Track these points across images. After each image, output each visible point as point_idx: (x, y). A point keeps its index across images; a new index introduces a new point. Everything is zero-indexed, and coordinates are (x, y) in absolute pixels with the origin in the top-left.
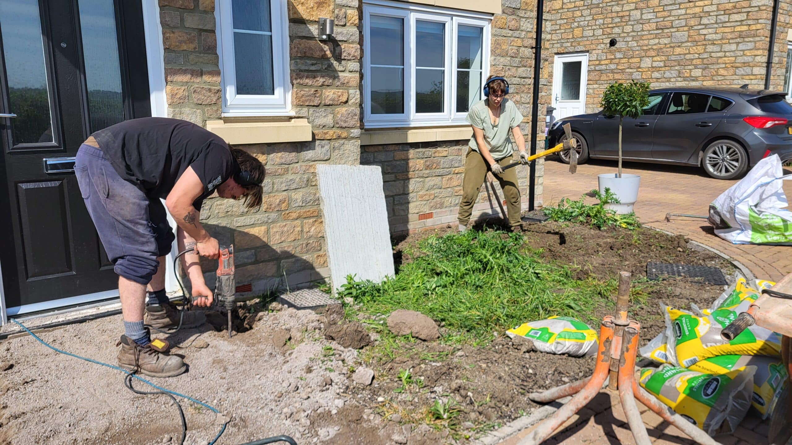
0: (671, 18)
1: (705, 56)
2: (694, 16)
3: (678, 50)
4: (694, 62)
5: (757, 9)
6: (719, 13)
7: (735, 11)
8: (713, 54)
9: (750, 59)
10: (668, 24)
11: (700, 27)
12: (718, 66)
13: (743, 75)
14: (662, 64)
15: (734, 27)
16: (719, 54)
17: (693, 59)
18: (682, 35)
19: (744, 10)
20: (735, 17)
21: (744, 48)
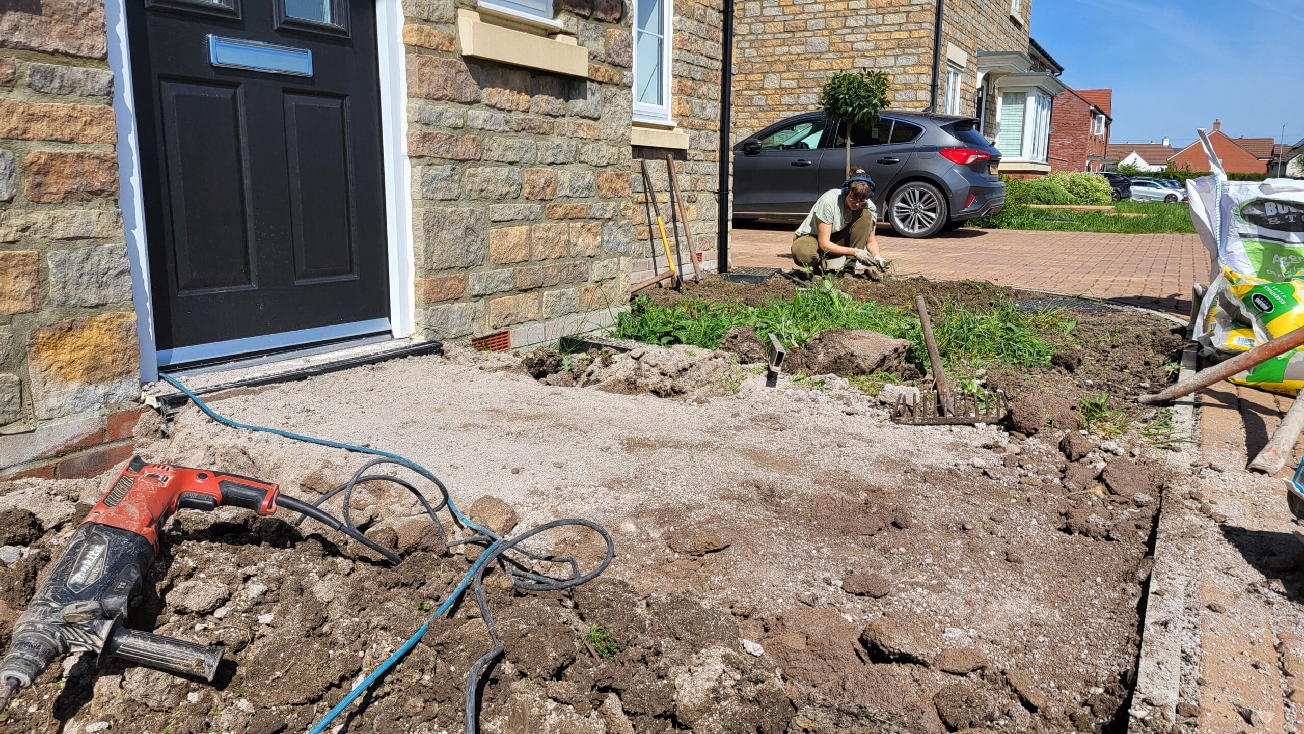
0: (805, 16)
2: (837, 14)
3: (816, 64)
5: (919, 8)
6: (870, 11)
7: (891, 9)
9: (913, 79)
10: (801, 24)
11: (845, 31)
13: (904, 101)
14: (794, 84)
15: (891, 32)
18: (820, 42)
19: (902, 9)
20: (892, 19)
21: (904, 62)
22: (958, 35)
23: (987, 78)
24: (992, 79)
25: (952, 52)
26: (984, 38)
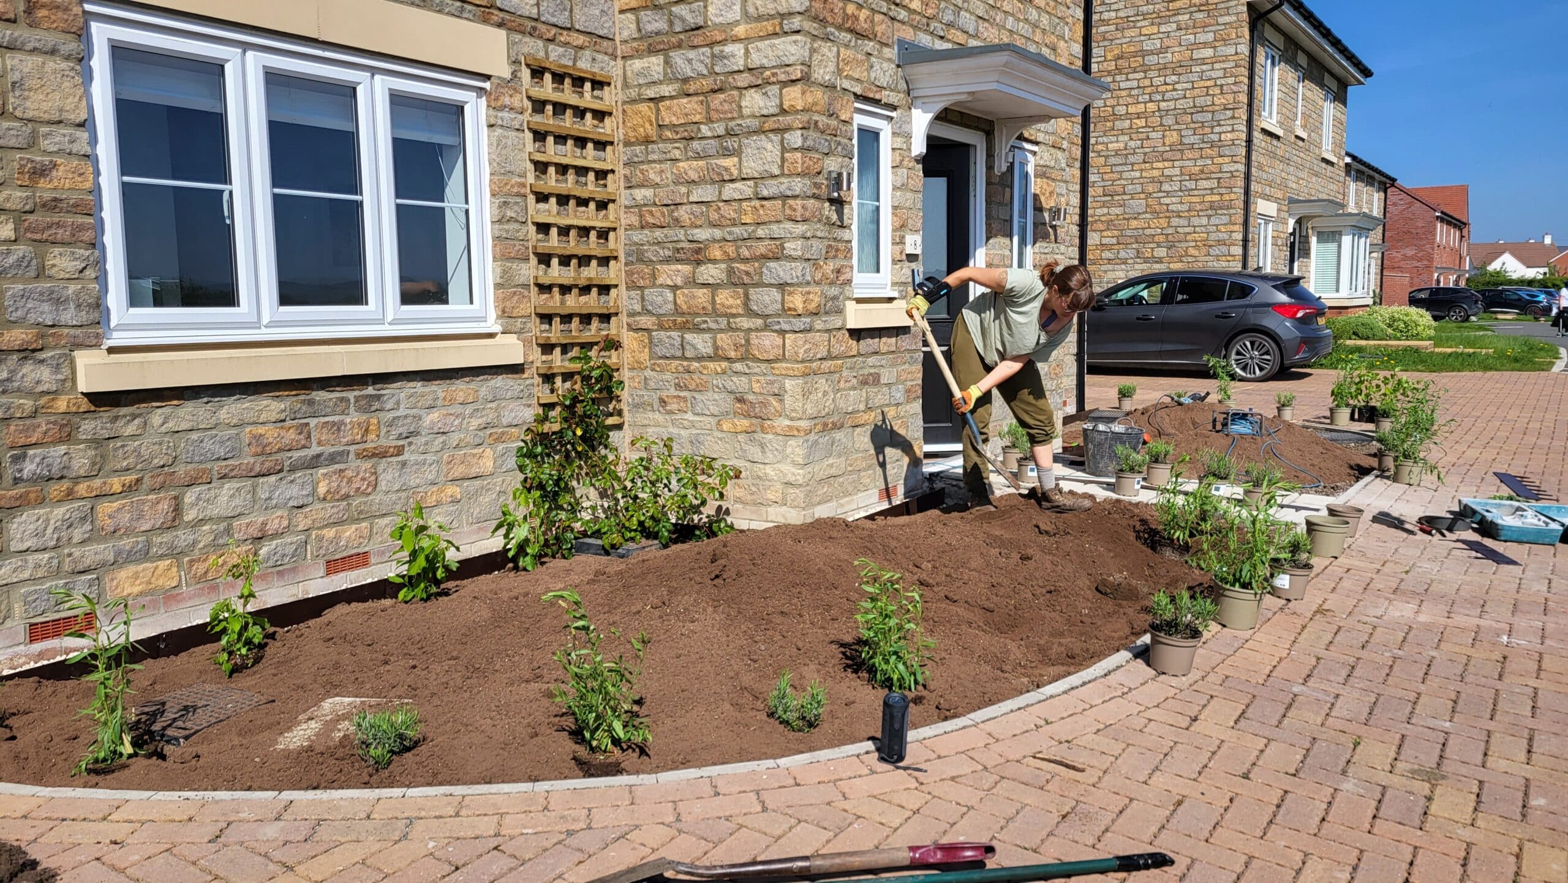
0: (1123, 182)
1: (1170, 231)
2: (1153, 180)
3: (1134, 224)
4: (1156, 239)
5: (1229, 175)
6: (1183, 177)
7: (1203, 176)
8: (1179, 230)
9: (1226, 236)
10: (1120, 189)
11: (1160, 195)
12: (1187, 244)
13: (1218, 256)
14: (1114, 241)
15: (1204, 196)
16: (1187, 230)
17: (1154, 236)
18: (1138, 204)
19: (1213, 176)
20: (1204, 184)
21: (1217, 222)
22: (1267, 190)
23: (1299, 222)
24: (1304, 222)
25: (1263, 207)
26: (1294, 186)
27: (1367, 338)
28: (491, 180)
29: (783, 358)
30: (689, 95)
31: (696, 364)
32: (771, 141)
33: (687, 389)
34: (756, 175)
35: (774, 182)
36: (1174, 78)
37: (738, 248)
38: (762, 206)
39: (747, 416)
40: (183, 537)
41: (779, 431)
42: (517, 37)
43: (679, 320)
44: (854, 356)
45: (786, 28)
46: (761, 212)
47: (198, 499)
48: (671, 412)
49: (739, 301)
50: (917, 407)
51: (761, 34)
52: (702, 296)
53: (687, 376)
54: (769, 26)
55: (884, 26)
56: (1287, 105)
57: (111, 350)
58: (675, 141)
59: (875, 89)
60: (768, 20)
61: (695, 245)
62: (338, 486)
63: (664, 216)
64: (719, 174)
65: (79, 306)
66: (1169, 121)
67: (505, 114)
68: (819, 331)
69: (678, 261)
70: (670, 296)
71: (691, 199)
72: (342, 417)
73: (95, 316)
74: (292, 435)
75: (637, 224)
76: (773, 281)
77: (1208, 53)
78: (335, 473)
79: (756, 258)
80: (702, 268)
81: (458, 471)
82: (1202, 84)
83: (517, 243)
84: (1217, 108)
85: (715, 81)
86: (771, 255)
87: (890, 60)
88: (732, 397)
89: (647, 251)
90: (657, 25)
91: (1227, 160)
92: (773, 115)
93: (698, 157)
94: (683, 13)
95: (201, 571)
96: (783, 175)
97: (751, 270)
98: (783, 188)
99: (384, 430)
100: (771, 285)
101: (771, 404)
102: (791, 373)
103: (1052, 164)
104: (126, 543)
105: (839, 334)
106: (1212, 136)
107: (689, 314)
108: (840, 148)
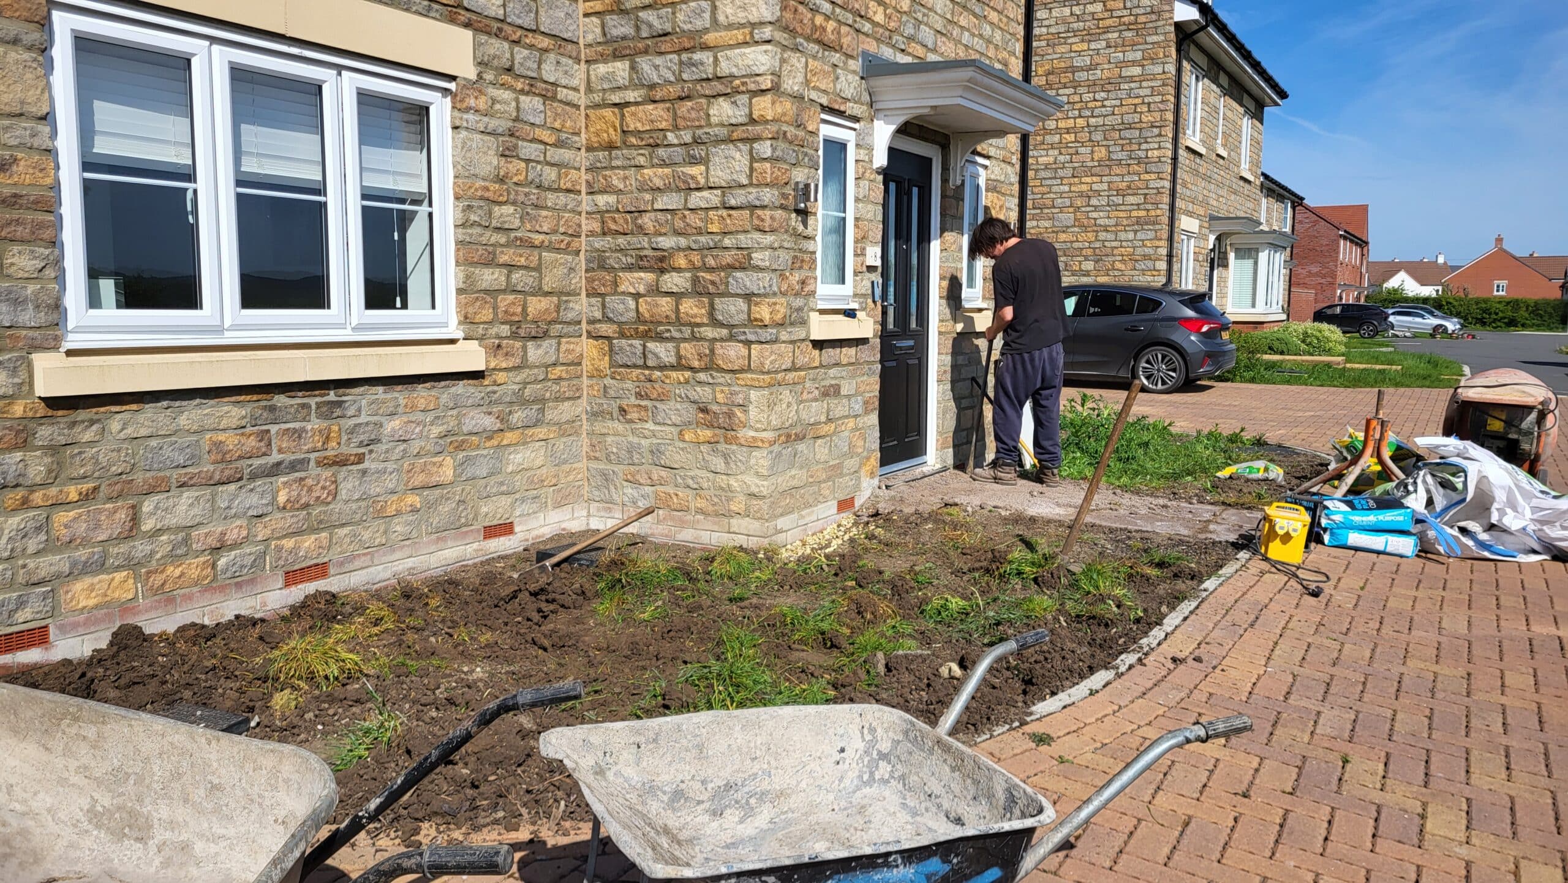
0: (1053, 195)
1: (1097, 245)
2: (1081, 194)
3: (1063, 237)
4: (1084, 253)
5: (1155, 191)
6: (1111, 193)
7: (1130, 192)
8: (1106, 244)
9: (1151, 251)
10: (1049, 203)
11: (1088, 209)
12: (1114, 258)
13: (1143, 270)
15: (1130, 211)
16: (1114, 244)
17: (1082, 249)
18: (1067, 218)
19: (1140, 192)
20: (1131, 199)
21: (1143, 237)
22: (1190, 207)
23: (1219, 239)
24: (1223, 238)
25: (1187, 223)
26: (1215, 203)
27: (1282, 353)
28: (455, 183)
29: (749, 369)
30: (655, 102)
31: (659, 373)
32: (740, 150)
33: (648, 397)
34: (724, 184)
35: (742, 191)
36: (1103, 95)
37: (703, 257)
38: (730, 216)
39: (710, 426)
40: (141, 548)
41: (743, 443)
42: (483, 38)
43: (641, 328)
44: (816, 368)
45: (757, 37)
46: (728, 221)
47: (156, 508)
48: (631, 421)
49: (703, 311)
50: (874, 419)
51: (731, 42)
52: (665, 305)
53: (648, 385)
54: (740, 35)
55: (849, 38)
56: (1209, 124)
57: (70, 353)
58: (640, 147)
59: (840, 100)
60: (738, 28)
61: (659, 253)
62: (299, 495)
63: (627, 223)
64: (685, 182)
65: (38, 307)
66: (1098, 136)
67: (470, 116)
68: (784, 342)
69: (641, 269)
70: (631, 304)
71: (656, 207)
72: (304, 424)
73: (53, 317)
74: (252, 443)
75: (599, 230)
76: (739, 291)
77: (1137, 71)
78: (295, 481)
79: (722, 268)
80: (666, 276)
81: (419, 480)
82: (1130, 101)
83: (480, 248)
84: (1144, 125)
85: (683, 88)
86: (737, 265)
87: (854, 72)
88: (695, 406)
89: (608, 258)
90: (623, 29)
91: (1153, 176)
92: (742, 125)
93: (664, 164)
94: (651, 18)
95: (158, 583)
96: (751, 184)
97: (717, 280)
98: (751, 197)
99: (345, 438)
100: (738, 295)
101: (734, 414)
102: (756, 384)
103: (1002, 178)
104: (82, 554)
105: (803, 345)
106: (1139, 153)
107: (652, 322)
108: (806, 159)
